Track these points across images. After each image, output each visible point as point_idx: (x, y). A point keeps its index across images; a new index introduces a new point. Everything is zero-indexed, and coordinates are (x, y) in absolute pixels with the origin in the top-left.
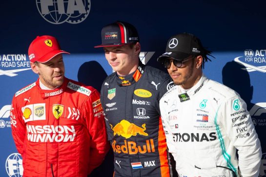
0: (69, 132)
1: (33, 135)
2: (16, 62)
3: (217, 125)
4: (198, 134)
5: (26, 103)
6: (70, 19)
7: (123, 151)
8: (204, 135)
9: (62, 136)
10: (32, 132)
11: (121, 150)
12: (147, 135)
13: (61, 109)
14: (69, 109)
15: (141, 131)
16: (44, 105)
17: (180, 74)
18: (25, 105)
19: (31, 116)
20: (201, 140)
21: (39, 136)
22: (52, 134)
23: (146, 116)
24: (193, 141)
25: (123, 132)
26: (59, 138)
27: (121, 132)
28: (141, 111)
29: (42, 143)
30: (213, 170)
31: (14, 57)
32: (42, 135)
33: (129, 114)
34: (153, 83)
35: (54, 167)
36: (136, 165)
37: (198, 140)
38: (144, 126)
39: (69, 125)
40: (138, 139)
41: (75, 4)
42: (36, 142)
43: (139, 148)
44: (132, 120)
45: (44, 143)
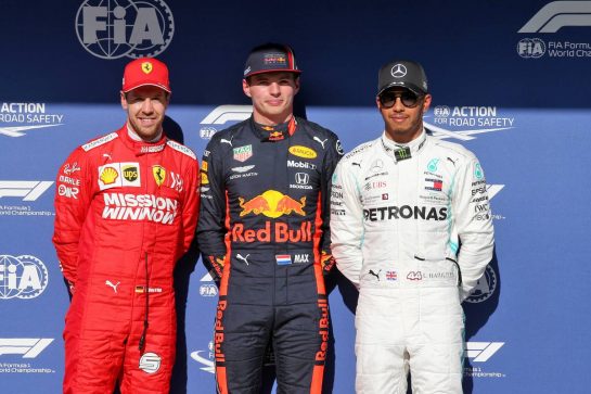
0: (171, 208)
1: (118, 209)
2: (25, 115)
3: (450, 198)
4: (424, 209)
5: (106, 161)
6: (134, 51)
7: (259, 238)
8: (433, 210)
9: (162, 213)
10: (118, 203)
11: (255, 237)
12: (303, 214)
13: (163, 173)
14: (172, 174)
15: (298, 209)
16: (136, 165)
17: (408, 116)
18: (105, 163)
19: (118, 180)
20: (428, 218)
21: (129, 211)
22: (151, 208)
23: (309, 185)
24: (416, 217)
25: (267, 208)
26: (158, 216)
27: (262, 208)
28: (302, 177)
29: (134, 221)
30: (440, 263)
31: (23, 107)
32: (134, 209)
33: (282, 182)
34: (316, 138)
35: (149, 258)
36: (282, 259)
37: (423, 216)
38: (303, 200)
39: (172, 199)
40: (292, 220)
41: (147, 29)
42: (122, 220)
43: (291, 232)
44: (285, 191)
45: (137, 221)
